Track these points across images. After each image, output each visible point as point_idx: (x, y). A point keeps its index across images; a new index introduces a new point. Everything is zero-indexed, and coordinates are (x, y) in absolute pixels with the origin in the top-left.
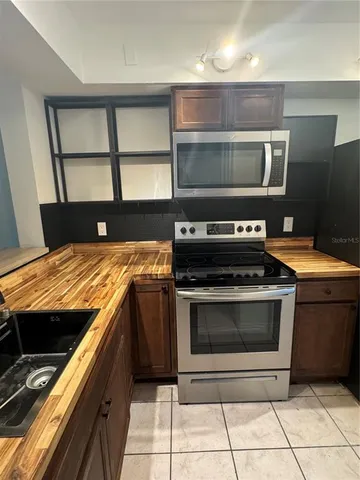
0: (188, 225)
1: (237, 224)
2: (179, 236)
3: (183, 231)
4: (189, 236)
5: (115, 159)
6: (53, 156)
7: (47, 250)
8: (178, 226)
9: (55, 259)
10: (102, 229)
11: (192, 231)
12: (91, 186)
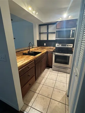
0: (58, 44)
1: (67, 45)
2: (56, 46)
3: (57, 45)
4: (58, 46)
5: (48, 33)
6: (39, 33)
7: (37, 46)
8: (56, 44)
9: (38, 48)
10: (45, 44)
11: (59, 45)
12: (44, 38)
